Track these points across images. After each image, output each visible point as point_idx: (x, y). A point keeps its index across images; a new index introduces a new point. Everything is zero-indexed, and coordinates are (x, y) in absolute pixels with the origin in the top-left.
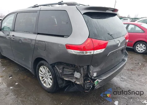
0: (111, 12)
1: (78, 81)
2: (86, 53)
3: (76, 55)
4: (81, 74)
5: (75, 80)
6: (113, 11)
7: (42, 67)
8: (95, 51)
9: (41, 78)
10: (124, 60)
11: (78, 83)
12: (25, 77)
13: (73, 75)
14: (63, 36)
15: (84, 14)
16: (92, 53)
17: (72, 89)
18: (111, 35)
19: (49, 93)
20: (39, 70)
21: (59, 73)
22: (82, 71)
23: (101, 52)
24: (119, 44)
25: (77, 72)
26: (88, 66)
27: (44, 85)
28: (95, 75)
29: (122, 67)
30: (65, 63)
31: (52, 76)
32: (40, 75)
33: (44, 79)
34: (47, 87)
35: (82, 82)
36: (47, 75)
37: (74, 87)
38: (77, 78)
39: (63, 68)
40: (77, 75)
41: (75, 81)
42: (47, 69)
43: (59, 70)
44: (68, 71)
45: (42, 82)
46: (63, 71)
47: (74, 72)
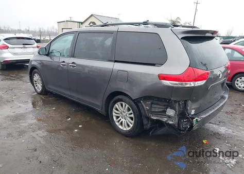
0: (211, 35)
1: (170, 120)
2: (186, 84)
3: (173, 87)
4: (176, 112)
5: (166, 119)
6: (212, 34)
7: (119, 103)
8: (196, 83)
9: (115, 118)
10: (223, 98)
11: (171, 123)
12: (88, 119)
13: (165, 112)
14: (154, 65)
15: (182, 38)
16: (193, 85)
17: (160, 132)
18: (205, 65)
19: (127, 137)
20: (114, 108)
21: (144, 110)
22: (177, 108)
23: (203, 84)
24: (221, 75)
25: (171, 109)
26: (186, 101)
27: (120, 127)
28: (193, 112)
29: (222, 105)
30: (156, 98)
31: (134, 115)
32: (114, 114)
33: (121, 119)
34: (125, 129)
35: (177, 121)
36: (125, 114)
37: (165, 128)
38: (169, 117)
39: (152, 103)
40: (171, 112)
41: (167, 121)
42: (127, 106)
43: (146, 106)
44: (157, 108)
45: (117, 123)
46: (151, 107)
47: (167, 108)
